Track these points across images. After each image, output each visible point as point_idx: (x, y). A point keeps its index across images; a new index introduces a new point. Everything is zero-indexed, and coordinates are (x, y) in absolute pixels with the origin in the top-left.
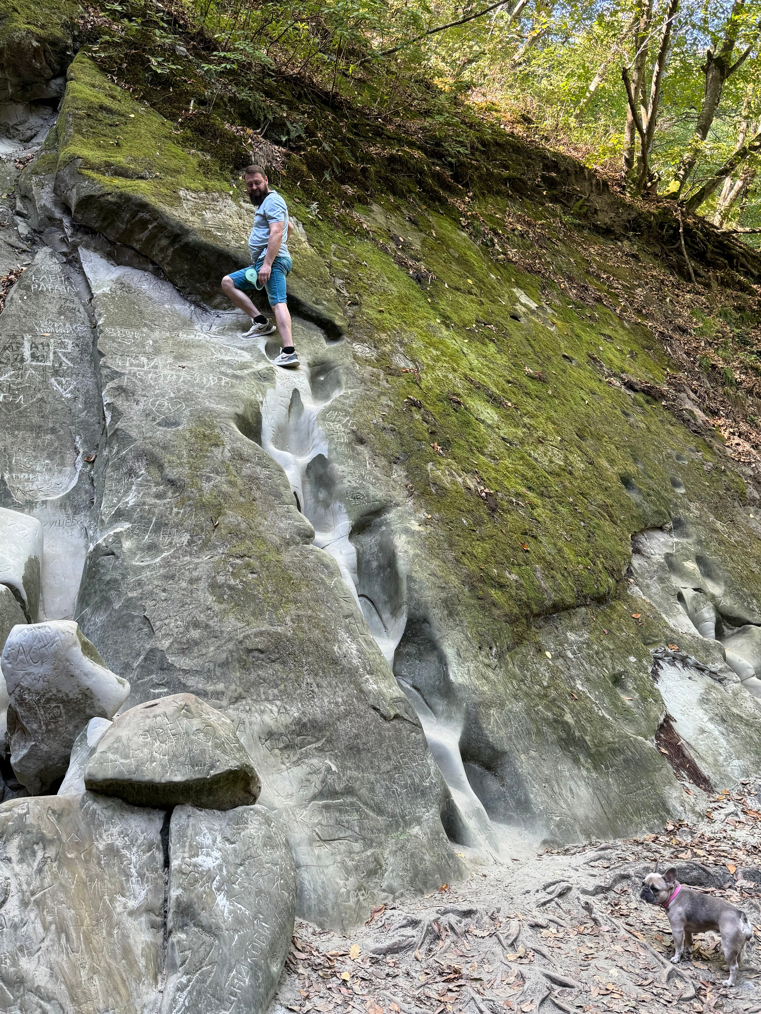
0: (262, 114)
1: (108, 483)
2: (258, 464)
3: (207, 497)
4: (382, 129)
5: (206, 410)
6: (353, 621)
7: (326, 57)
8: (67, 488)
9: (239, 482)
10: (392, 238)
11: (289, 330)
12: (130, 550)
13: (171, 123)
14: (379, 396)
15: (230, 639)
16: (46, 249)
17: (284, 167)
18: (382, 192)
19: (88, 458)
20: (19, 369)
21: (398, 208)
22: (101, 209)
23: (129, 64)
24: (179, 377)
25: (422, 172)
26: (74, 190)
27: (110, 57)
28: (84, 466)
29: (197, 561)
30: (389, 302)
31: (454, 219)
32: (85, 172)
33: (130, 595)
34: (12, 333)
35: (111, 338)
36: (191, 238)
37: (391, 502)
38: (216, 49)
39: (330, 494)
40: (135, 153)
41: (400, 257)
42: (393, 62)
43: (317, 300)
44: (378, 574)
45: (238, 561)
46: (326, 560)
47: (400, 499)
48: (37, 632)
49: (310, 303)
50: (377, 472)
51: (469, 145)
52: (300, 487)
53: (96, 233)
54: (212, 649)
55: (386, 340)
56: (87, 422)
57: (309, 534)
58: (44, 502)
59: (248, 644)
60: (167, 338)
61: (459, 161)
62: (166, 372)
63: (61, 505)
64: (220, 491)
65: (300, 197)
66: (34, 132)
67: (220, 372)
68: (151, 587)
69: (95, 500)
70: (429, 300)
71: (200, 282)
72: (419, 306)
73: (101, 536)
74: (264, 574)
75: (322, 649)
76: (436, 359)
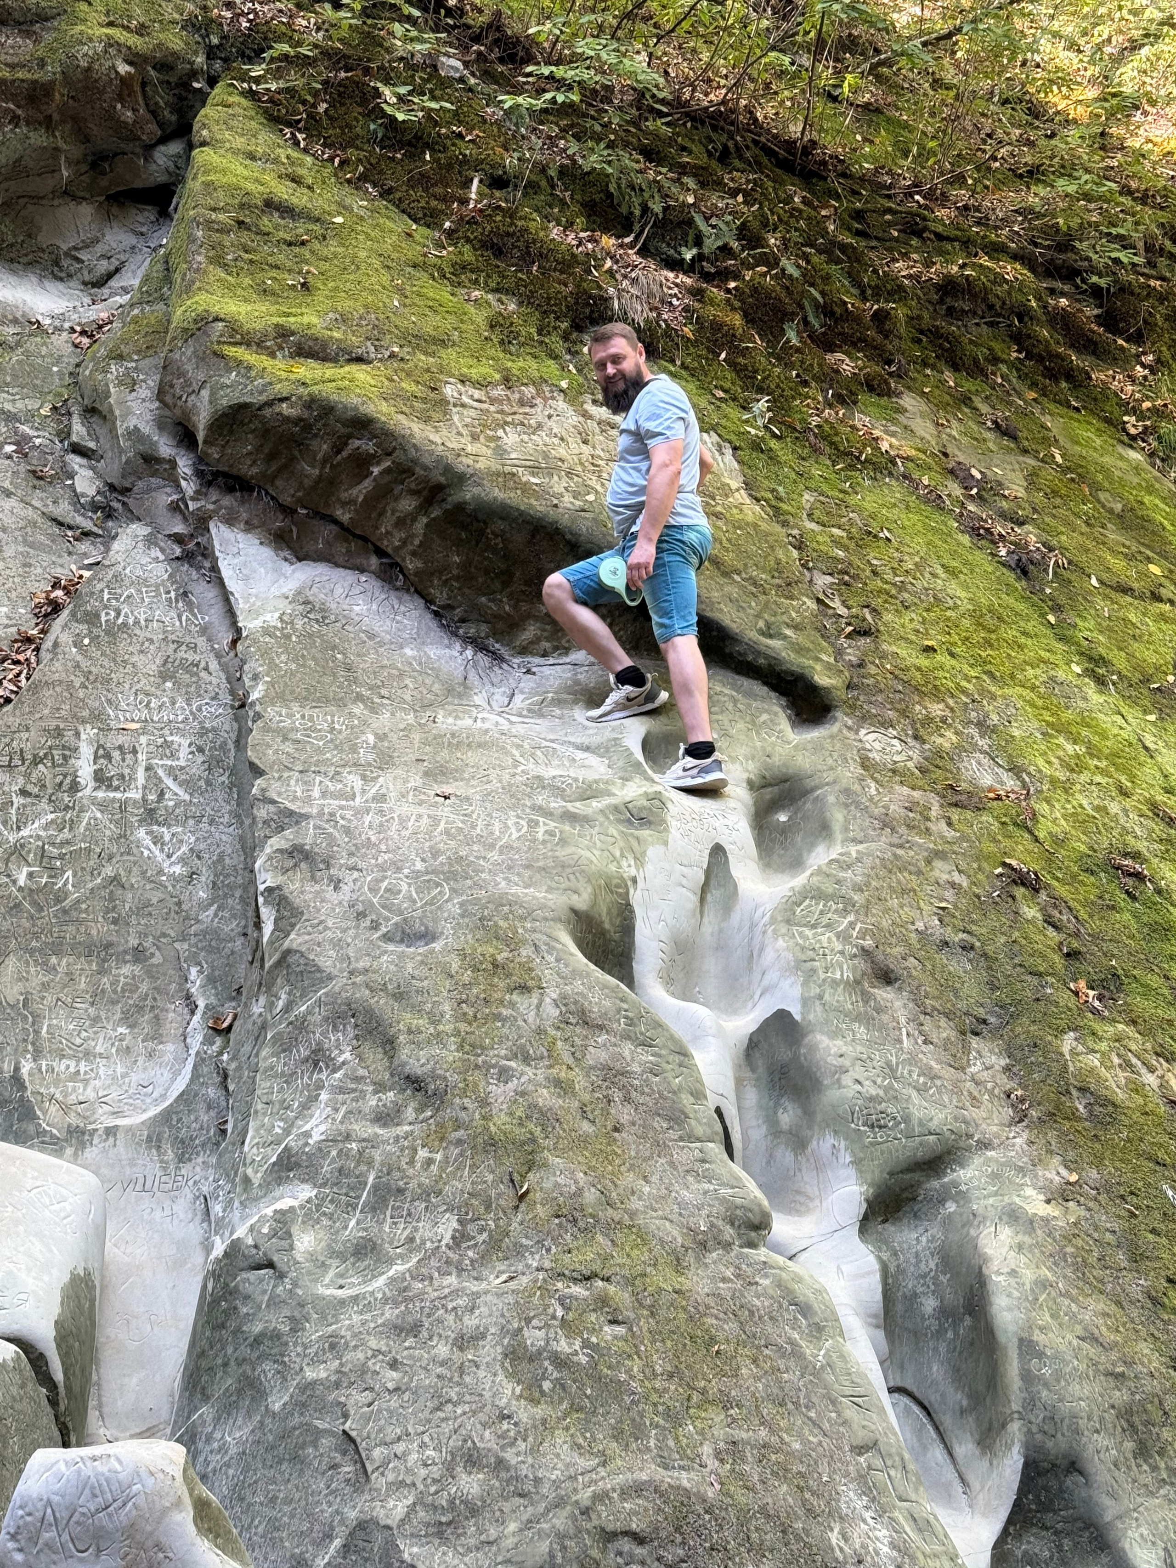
0: (636, 201)
1: (263, 1085)
2: (626, 1037)
3: (501, 1121)
4: (924, 219)
5: (501, 902)
6: (878, 1463)
7: (787, 60)
8: (164, 1096)
9: (580, 1082)
10: (952, 472)
11: (701, 701)
12: (312, 1257)
13: (427, 231)
14: (929, 862)
15: (559, 1503)
16: (139, 530)
17: (689, 319)
18: (925, 364)
19: (217, 1020)
20: (67, 808)
21: (966, 400)
22: (265, 433)
23: (332, 105)
24: (435, 821)
25: (1023, 314)
26: (205, 393)
27: (288, 90)
28: (208, 1041)
29: (474, 1287)
30: (950, 626)
31: (1108, 421)
32: (232, 351)
33: (310, 1374)
34: (53, 724)
35: (278, 731)
36: (469, 493)
37: (970, 1136)
38: (529, 59)
39: (808, 1114)
40: (346, 305)
41: (972, 516)
42: (946, 61)
43: (768, 625)
44: (940, 1333)
45: (577, 1290)
46: (804, 1293)
47: (991, 1129)
48: (87, 1470)
49: (753, 635)
50: (930, 1058)
51: (1141, 245)
52: (732, 1096)
53: (251, 489)
54: (513, 1526)
55: (944, 720)
56: (216, 932)
57: (756, 1220)
58: (111, 1132)
59: (605, 1517)
60: (408, 729)
61: (1116, 282)
62: (405, 809)
63: (149, 1139)
64: (533, 1106)
65: (728, 385)
66: (115, 263)
67: (533, 808)
68: (361, 1356)
69: (229, 1127)
70: (1052, 618)
71: (488, 592)
72: (1025, 633)
73: (243, 1218)
74: (644, 1325)
75: (798, 1538)
76: (1075, 766)
